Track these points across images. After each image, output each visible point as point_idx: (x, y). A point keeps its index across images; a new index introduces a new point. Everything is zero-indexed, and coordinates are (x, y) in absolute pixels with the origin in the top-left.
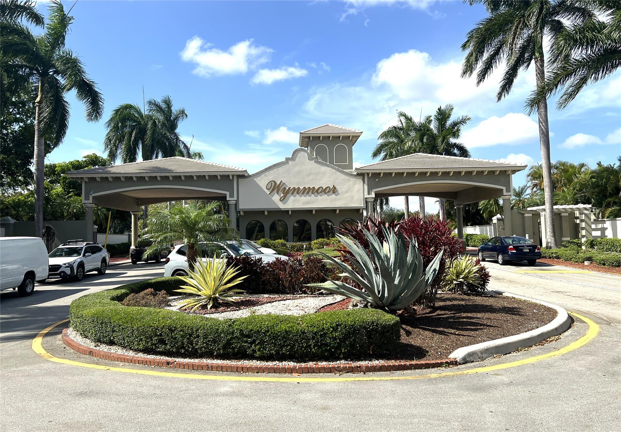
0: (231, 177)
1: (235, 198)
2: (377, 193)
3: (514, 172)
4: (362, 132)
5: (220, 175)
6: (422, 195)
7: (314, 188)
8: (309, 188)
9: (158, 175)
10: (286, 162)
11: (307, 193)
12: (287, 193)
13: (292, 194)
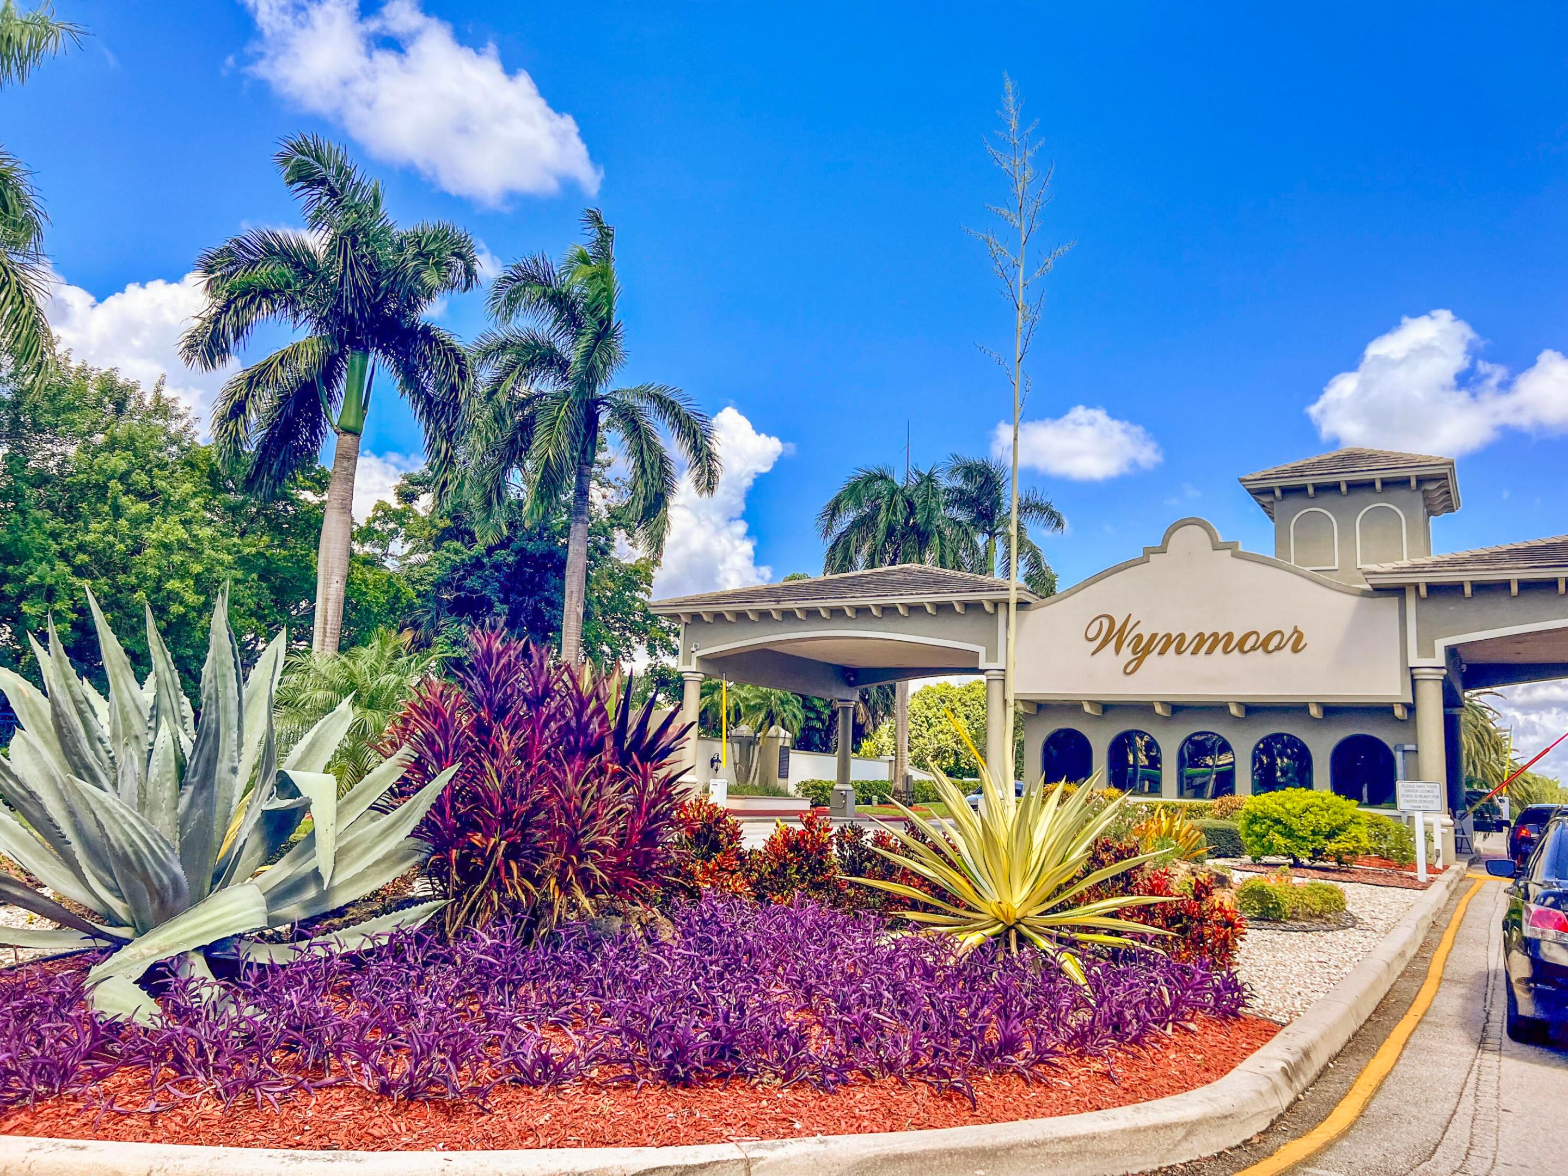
0: (988, 607)
1: (1001, 664)
5: (960, 602)
7: (1230, 635)
8: (1215, 635)
10: (1144, 560)
11: (1209, 652)
12: (1147, 650)
13: (1162, 653)
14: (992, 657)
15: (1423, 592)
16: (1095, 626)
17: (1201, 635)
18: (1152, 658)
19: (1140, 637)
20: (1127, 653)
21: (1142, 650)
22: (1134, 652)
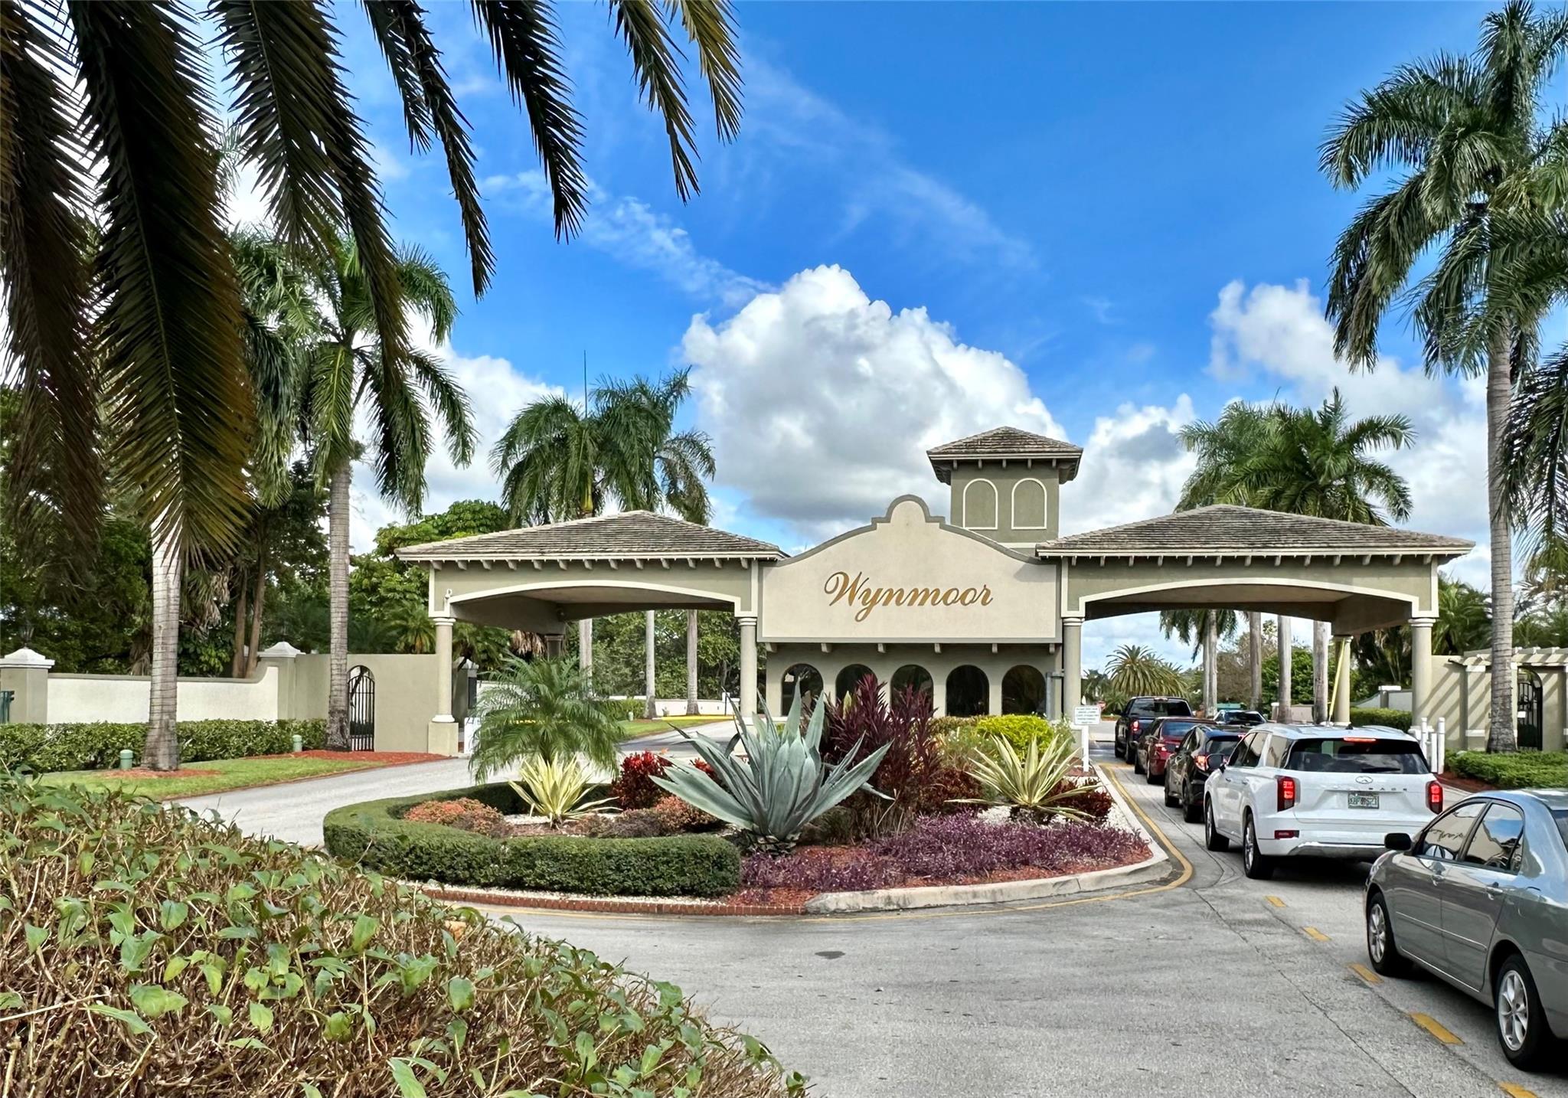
0: (744, 564)
1: (755, 613)
3: (1442, 558)
5: (720, 559)
7: (937, 591)
8: (926, 590)
10: (873, 528)
11: (921, 604)
12: (874, 602)
13: (885, 604)
14: (746, 606)
15: (1074, 562)
16: (833, 581)
17: (916, 590)
18: (878, 608)
19: (868, 591)
20: (858, 603)
21: (871, 601)
22: (864, 603)
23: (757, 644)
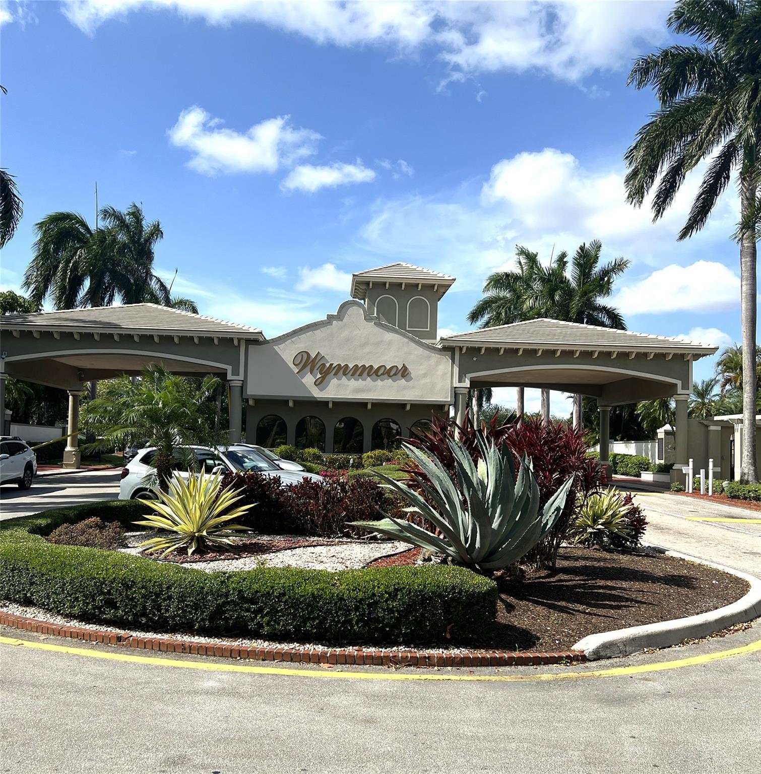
0: (236, 342)
1: (241, 377)
2: (473, 380)
3: (697, 357)
4: (455, 280)
5: (218, 338)
6: (546, 386)
7: (371, 367)
8: (364, 366)
9: (116, 332)
11: (360, 375)
12: (327, 373)
13: (335, 375)
14: (236, 372)
15: (464, 351)
16: (300, 357)
17: (356, 366)
19: (324, 365)
20: (317, 374)
21: (325, 372)
22: (321, 373)
23: (243, 399)
